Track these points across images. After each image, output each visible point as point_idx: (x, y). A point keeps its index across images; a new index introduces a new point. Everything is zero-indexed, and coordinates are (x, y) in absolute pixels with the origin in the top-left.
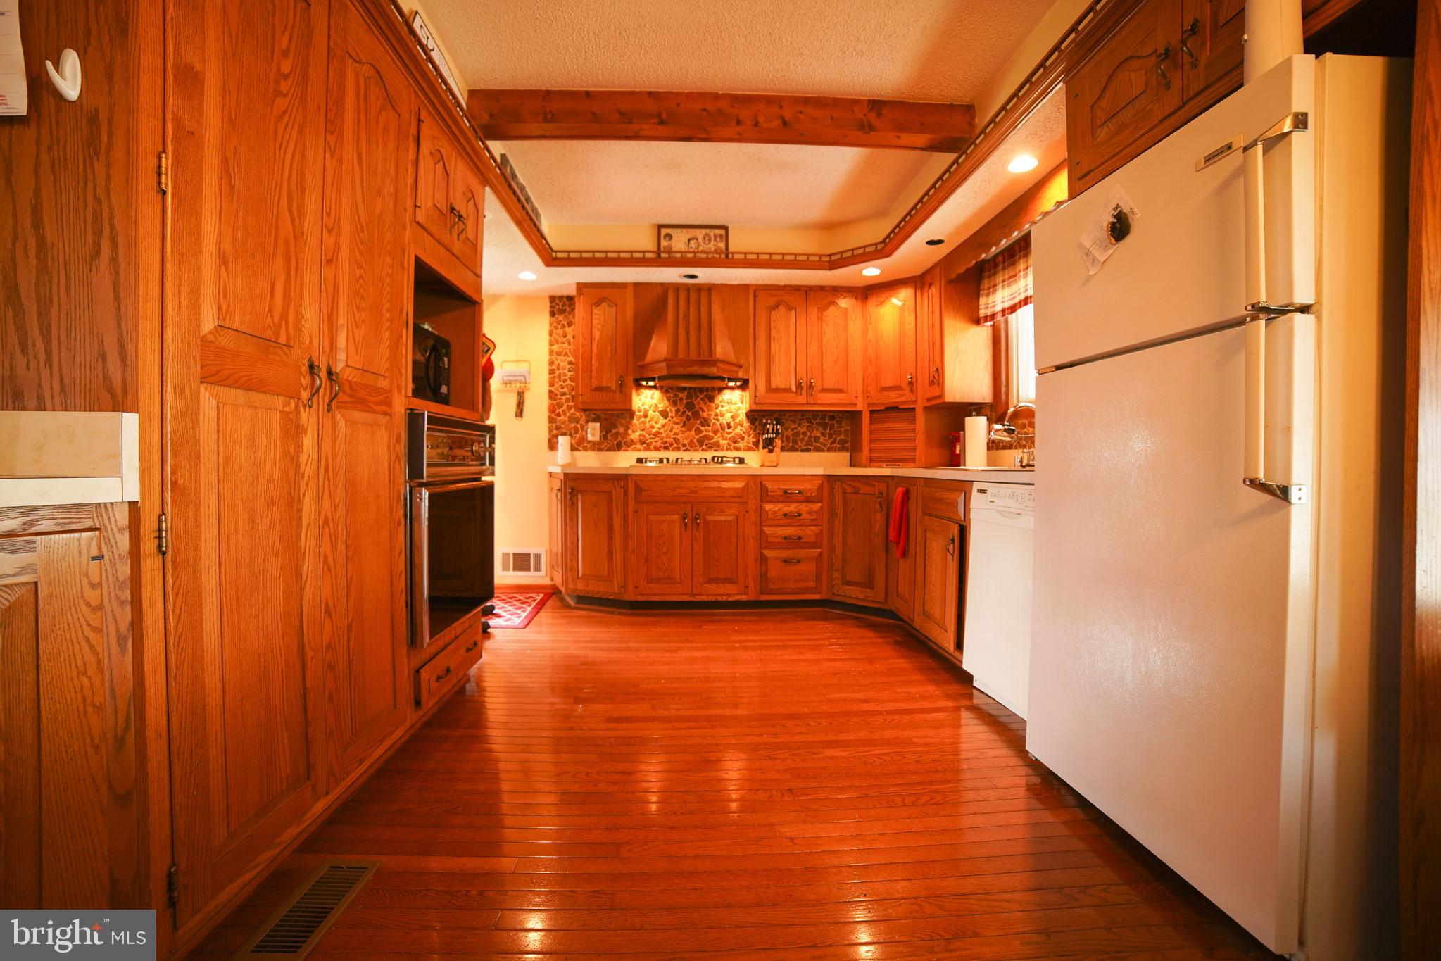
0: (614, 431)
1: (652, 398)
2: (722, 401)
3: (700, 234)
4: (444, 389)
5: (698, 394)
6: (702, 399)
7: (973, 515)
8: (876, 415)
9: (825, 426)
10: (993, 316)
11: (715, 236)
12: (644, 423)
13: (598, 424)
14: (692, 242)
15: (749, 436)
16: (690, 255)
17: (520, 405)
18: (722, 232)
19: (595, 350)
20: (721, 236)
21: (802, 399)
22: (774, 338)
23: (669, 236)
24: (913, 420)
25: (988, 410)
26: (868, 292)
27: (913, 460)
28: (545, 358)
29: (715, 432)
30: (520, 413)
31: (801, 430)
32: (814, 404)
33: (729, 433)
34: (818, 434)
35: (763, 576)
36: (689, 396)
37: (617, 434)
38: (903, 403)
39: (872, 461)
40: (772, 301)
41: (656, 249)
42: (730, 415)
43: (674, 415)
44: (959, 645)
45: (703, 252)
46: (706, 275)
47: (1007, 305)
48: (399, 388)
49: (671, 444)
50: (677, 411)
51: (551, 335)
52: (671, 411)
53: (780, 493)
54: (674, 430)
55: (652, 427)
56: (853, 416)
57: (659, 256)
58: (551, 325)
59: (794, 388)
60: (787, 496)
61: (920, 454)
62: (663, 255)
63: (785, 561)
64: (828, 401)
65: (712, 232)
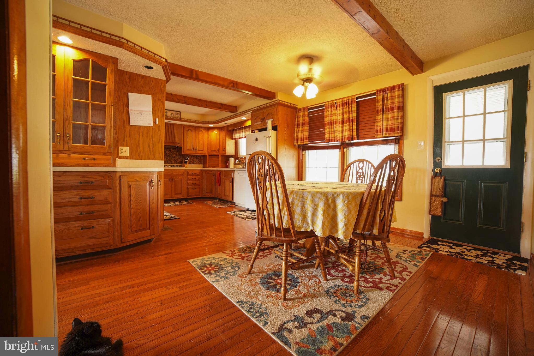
3: (174, 113)
7: (235, 176)
8: (210, 156)
9: (197, 158)
10: (236, 139)
11: (178, 114)
14: (172, 114)
16: (172, 118)
18: (179, 113)
21: (194, 152)
22: (188, 138)
23: (167, 112)
24: (219, 158)
25: (234, 157)
26: (209, 129)
27: (218, 167)
31: (192, 159)
32: (197, 153)
34: (196, 160)
35: (188, 192)
38: (217, 154)
39: (209, 167)
40: (188, 129)
44: (233, 199)
45: (175, 117)
46: (173, 122)
47: (239, 137)
53: (191, 174)
56: (204, 157)
59: (192, 150)
60: (193, 174)
61: (220, 165)
63: (193, 189)
64: (200, 153)
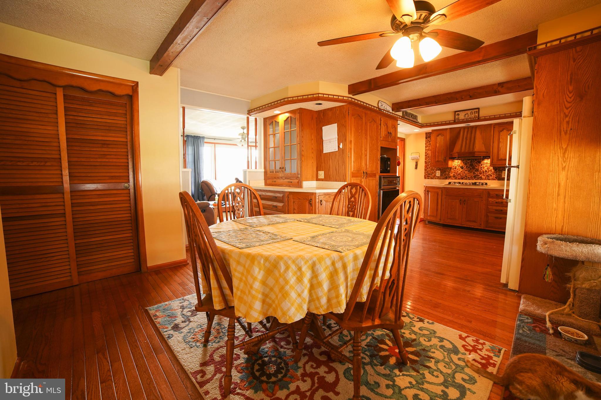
0: (445, 173)
1: (458, 163)
2: (484, 163)
3: (469, 112)
4: (389, 169)
6: (476, 162)
11: (474, 112)
12: (455, 171)
13: (440, 171)
14: (466, 115)
15: (494, 175)
16: (465, 120)
17: (416, 166)
18: (477, 110)
19: (437, 150)
20: (477, 112)
22: (501, 142)
23: (458, 114)
28: (424, 151)
29: (481, 174)
30: (416, 168)
33: (486, 174)
35: (487, 222)
36: (471, 162)
37: (446, 174)
40: (501, 129)
41: (454, 120)
42: (486, 168)
43: (465, 168)
45: (470, 118)
48: (377, 172)
51: (426, 144)
52: (464, 166)
53: (495, 195)
54: (465, 173)
55: (458, 172)
57: (455, 121)
58: (426, 141)
60: (497, 196)
62: (456, 121)
63: (495, 218)
65: (473, 111)
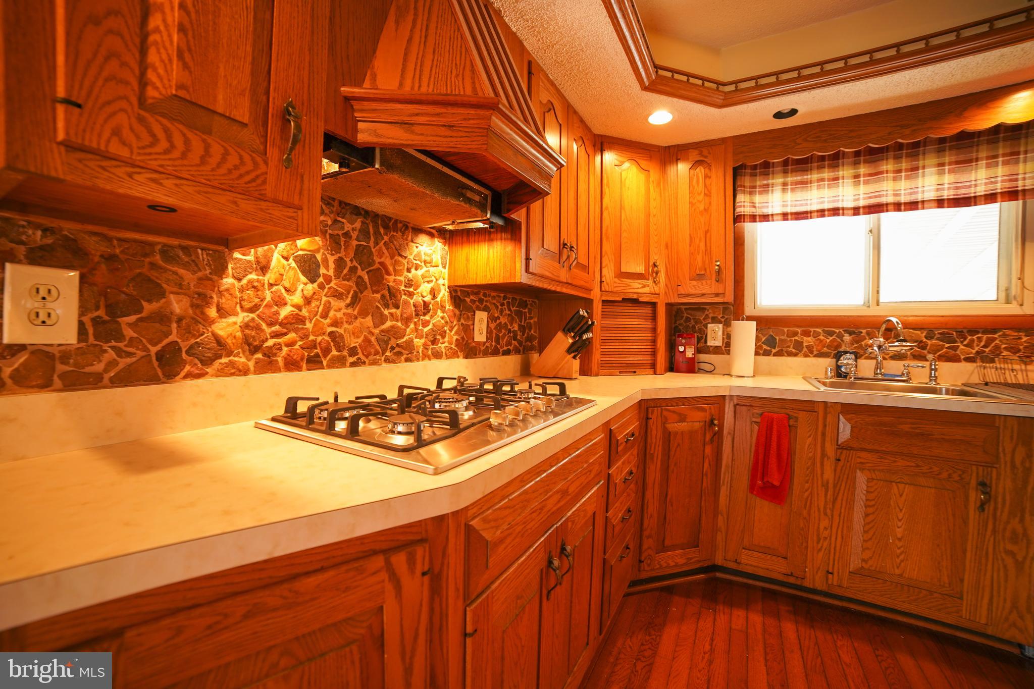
2: (416, 256)
5: (382, 231)
6: (386, 243)
8: (610, 307)
13: (74, 274)
15: (452, 329)
33: (425, 323)
36: (364, 233)
38: (645, 294)
42: (428, 286)
43: (331, 273)
49: (327, 351)
50: (340, 263)
52: (325, 260)
54: (332, 313)
61: (661, 359)
